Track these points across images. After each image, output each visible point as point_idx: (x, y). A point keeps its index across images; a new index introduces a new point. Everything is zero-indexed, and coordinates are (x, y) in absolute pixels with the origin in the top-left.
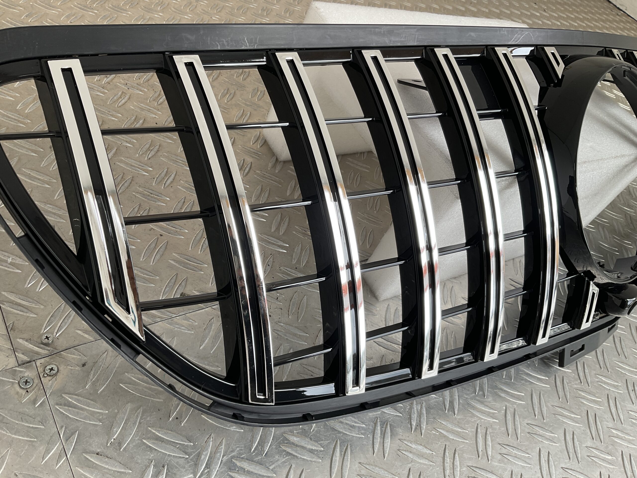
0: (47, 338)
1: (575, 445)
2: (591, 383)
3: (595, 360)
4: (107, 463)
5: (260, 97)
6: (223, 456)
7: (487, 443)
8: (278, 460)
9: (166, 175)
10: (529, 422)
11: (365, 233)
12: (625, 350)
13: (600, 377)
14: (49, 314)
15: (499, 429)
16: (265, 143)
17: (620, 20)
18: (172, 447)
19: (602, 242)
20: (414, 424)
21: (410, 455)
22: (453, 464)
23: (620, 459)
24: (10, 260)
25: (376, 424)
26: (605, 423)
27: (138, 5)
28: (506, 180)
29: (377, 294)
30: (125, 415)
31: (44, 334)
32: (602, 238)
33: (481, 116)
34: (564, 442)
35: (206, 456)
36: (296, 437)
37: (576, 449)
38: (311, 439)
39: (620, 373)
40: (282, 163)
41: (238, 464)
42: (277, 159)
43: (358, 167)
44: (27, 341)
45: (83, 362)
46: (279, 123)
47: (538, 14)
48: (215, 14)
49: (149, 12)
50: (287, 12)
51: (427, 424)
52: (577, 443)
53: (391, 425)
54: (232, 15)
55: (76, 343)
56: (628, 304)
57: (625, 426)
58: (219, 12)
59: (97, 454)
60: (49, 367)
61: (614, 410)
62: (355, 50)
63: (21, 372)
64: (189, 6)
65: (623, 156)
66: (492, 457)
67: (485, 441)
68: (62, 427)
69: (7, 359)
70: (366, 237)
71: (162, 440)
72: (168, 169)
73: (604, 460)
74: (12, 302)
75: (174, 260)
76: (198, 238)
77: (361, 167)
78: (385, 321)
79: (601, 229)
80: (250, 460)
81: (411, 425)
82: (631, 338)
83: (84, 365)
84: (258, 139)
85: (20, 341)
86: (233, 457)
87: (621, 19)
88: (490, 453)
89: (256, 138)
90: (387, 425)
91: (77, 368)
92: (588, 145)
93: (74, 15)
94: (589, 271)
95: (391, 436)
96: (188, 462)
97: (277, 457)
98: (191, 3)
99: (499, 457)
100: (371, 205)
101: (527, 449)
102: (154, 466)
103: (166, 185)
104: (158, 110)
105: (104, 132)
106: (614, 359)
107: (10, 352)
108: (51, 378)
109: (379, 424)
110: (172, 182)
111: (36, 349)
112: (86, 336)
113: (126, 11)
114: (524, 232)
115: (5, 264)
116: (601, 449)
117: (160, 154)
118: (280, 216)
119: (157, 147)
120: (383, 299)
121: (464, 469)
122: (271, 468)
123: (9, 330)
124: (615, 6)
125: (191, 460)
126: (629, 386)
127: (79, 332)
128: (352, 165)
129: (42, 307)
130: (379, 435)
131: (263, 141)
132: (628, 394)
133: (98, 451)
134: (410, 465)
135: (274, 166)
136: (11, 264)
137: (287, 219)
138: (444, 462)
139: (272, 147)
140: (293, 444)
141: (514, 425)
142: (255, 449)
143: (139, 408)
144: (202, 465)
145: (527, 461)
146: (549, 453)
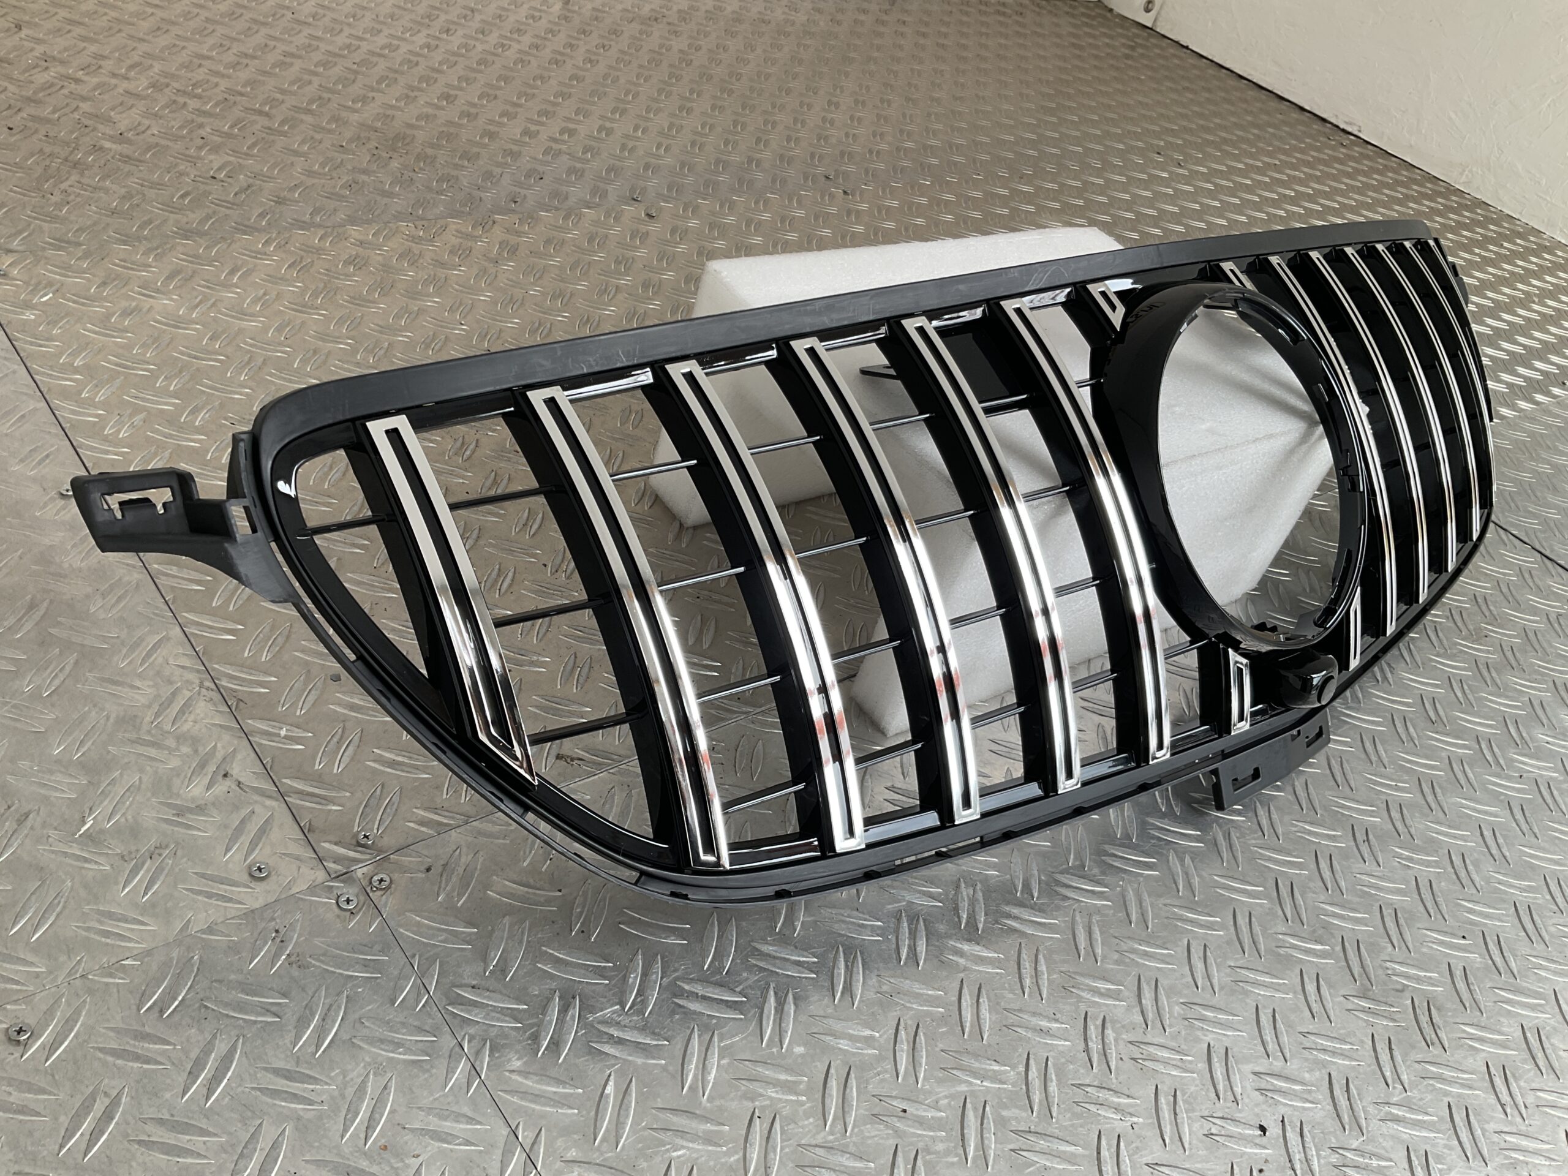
0: (366, 836)
1: (1254, 931)
2: (1283, 834)
3: (1291, 798)
4: (489, 998)
5: (636, 423)
6: (662, 978)
7: (1094, 936)
8: (747, 979)
9: (499, 575)
10: (1168, 901)
11: (851, 630)
12: (1350, 776)
13: (1300, 824)
14: (361, 803)
15: (1114, 915)
16: (657, 500)
17: (1348, 155)
18: (583, 972)
19: (1305, 597)
20: (965, 916)
21: (962, 961)
22: (1036, 969)
23: (1339, 948)
24: (283, 733)
25: (899, 920)
26: (1311, 895)
27: (393, 290)
28: (1049, 502)
29: (883, 724)
30: (504, 931)
31: (359, 832)
32: (1305, 590)
33: (988, 411)
34: (1232, 929)
35: (636, 978)
36: (771, 945)
37: (1256, 938)
38: (796, 947)
39: (1339, 816)
40: (691, 531)
41: (687, 987)
42: (681, 525)
43: (827, 521)
44: (336, 844)
45: (426, 866)
46: (683, 461)
47: (1165, 175)
48: (532, 283)
49: (415, 299)
50: (662, 259)
51: (986, 915)
52: (1257, 929)
53: (925, 920)
54: (563, 280)
55: (410, 841)
56: (1315, 683)
57: (1349, 898)
58: (540, 278)
59: (473, 987)
60: (376, 878)
61: (1327, 874)
62: (781, 342)
63: (338, 887)
64: (483, 277)
65: (1270, 436)
66: (1104, 957)
67: (1090, 933)
68: (414, 956)
69: (313, 872)
70: (854, 635)
71: (567, 963)
72: (500, 564)
73: (1307, 951)
74: (300, 792)
75: (536, 707)
76: (569, 668)
77: (834, 519)
78: (902, 766)
79: (1303, 575)
80: (704, 980)
81: (959, 917)
82: (1363, 756)
83: (428, 870)
84: (643, 495)
85: (326, 845)
86: (677, 979)
87: (1349, 152)
88: (1099, 951)
89: (640, 494)
90: (918, 920)
91: (420, 875)
92: (1203, 427)
93: (288, 324)
94: (1225, 633)
95: (927, 935)
96: (610, 990)
97: (745, 975)
98: (485, 271)
99: (1116, 956)
100: (857, 583)
101: (1164, 943)
102: (560, 998)
103: (503, 591)
104: (466, 470)
105: (453, 507)
106: (1327, 793)
107: (316, 862)
108: (381, 893)
109: (904, 919)
110: (510, 586)
111: (352, 854)
112: (423, 829)
113: (374, 302)
114: (1094, 579)
115: (277, 739)
116: (1303, 935)
117: (482, 542)
118: (699, 618)
119: (476, 532)
120: (894, 732)
121: (1055, 976)
122: (738, 989)
123: (306, 831)
124: (1337, 127)
125: (614, 986)
126: (1358, 835)
127: (411, 825)
128: (816, 518)
129: (348, 794)
130: (907, 935)
131: (653, 497)
132: (1355, 849)
133: (474, 983)
134: (962, 975)
135: (678, 537)
136: (286, 737)
137: (713, 623)
138: (1019, 968)
139: (670, 505)
140: (769, 955)
141: (1141, 907)
142: (710, 966)
143: (523, 921)
144: (631, 993)
145: (1168, 960)
146: (1205, 946)
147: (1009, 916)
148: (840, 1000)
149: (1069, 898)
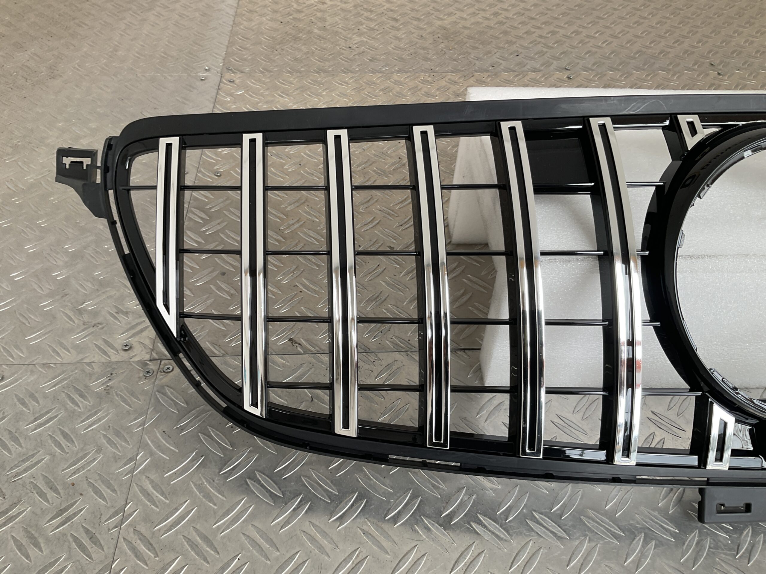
147: (480, 523)
148: (333, 521)
149: (533, 531)
